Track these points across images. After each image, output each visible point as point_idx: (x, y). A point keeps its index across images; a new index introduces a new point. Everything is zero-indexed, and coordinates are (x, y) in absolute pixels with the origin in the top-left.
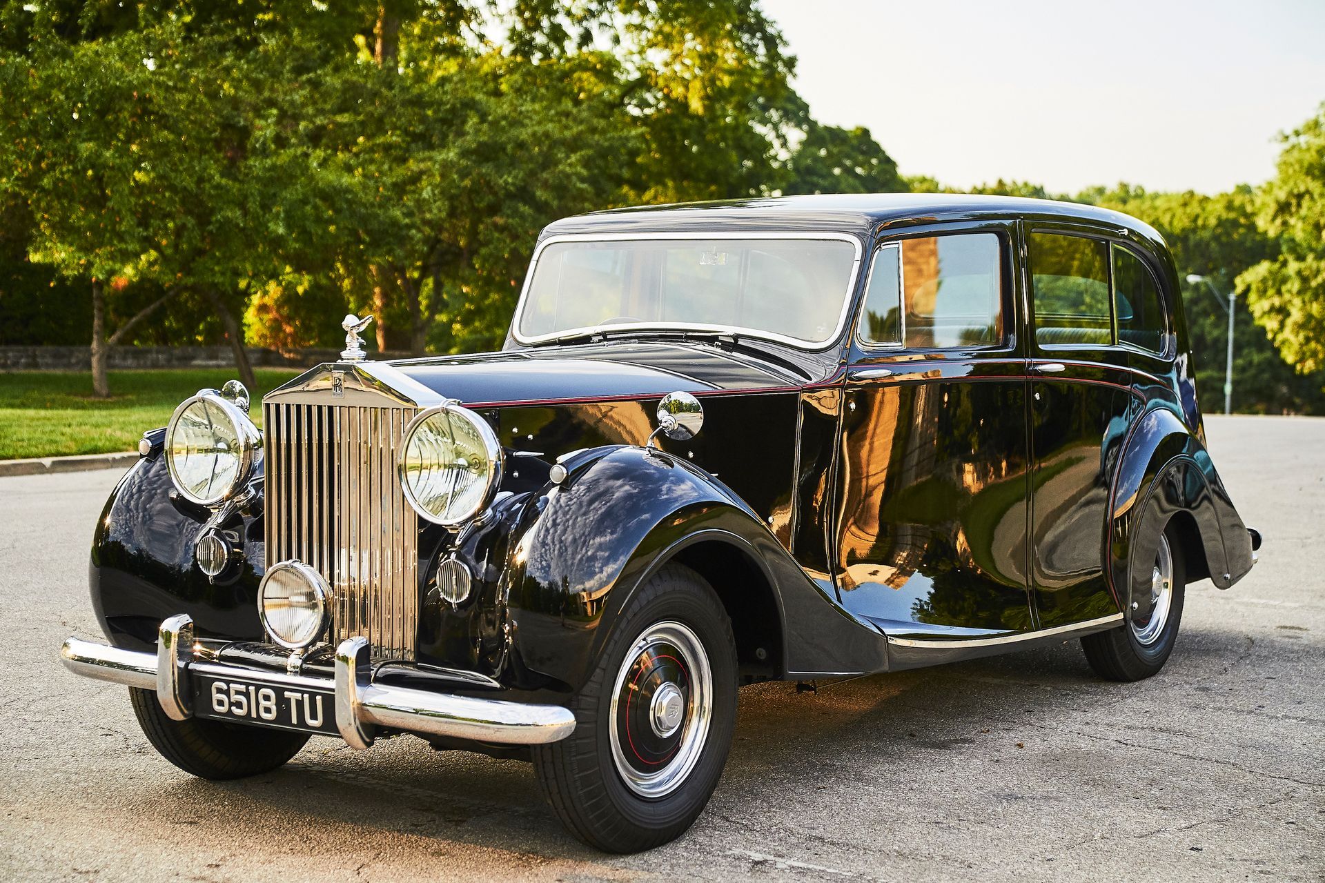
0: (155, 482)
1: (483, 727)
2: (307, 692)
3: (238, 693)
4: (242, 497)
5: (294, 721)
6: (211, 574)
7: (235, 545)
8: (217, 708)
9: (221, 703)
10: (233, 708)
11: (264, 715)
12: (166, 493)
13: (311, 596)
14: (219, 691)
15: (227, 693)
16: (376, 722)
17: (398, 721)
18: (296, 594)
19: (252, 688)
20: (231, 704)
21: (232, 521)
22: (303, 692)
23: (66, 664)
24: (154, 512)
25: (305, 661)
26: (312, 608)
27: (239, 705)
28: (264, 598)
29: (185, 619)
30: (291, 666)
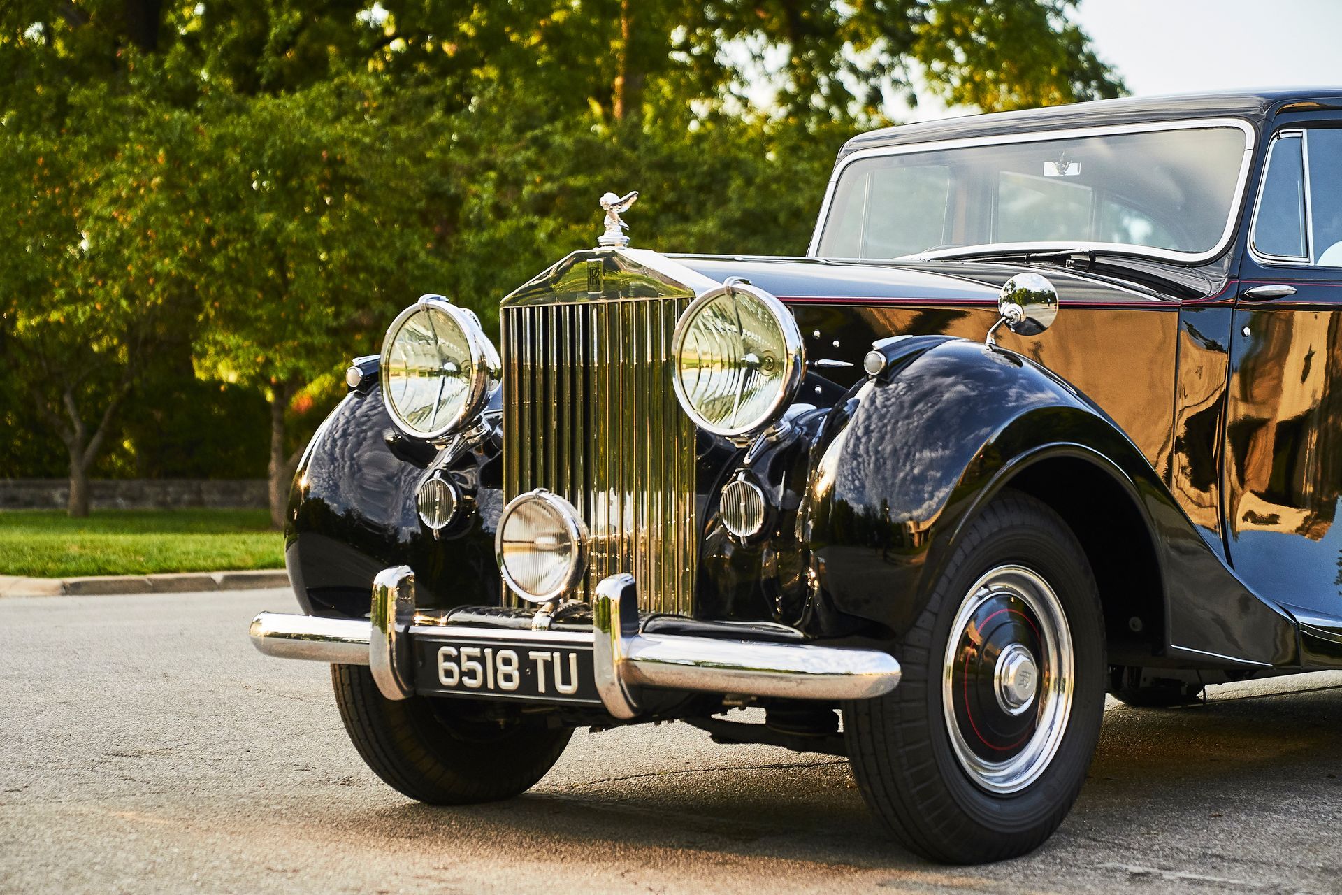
0: (364, 423)
1: (782, 678)
2: (557, 650)
3: (470, 658)
4: (474, 432)
5: (542, 688)
6: (436, 526)
7: (466, 492)
8: (444, 680)
9: (449, 674)
10: (466, 680)
11: (504, 685)
12: (379, 435)
13: (563, 537)
14: (448, 658)
15: (457, 660)
16: (646, 681)
17: (674, 677)
18: (544, 535)
19: (488, 651)
20: (462, 674)
21: (462, 460)
22: (552, 651)
23: (256, 643)
24: (362, 462)
25: (554, 620)
26: (563, 551)
27: (472, 674)
28: (502, 541)
29: (404, 571)
30: (537, 628)
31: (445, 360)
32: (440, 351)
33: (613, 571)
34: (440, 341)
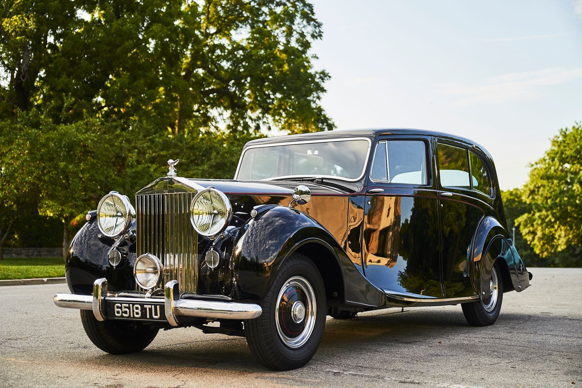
0: (91, 232)
2: (153, 305)
3: (125, 307)
4: (127, 235)
5: (148, 317)
6: (114, 265)
7: (124, 254)
8: (117, 314)
9: (118, 312)
10: (123, 314)
11: (136, 316)
12: (96, 236)
13: (155, 268)
14: (118, 307)
15: (121, 308)
16: (181, 314)
17: (191, 313)
18: (149, 268)
19: (131, 305)
20: (122, 312)
21: (123, 244)
22: (151, 305)
23: (56, 303)
24: (91, 244)
25: (152, 295)
26: (155, 273)
27: (126, 312)
28: (136, 270)
29: (104, 279)
30: (147, 298)
31: (117, 212)
32: (116, 209)
33: (171, 279)
34: (116, 206)
